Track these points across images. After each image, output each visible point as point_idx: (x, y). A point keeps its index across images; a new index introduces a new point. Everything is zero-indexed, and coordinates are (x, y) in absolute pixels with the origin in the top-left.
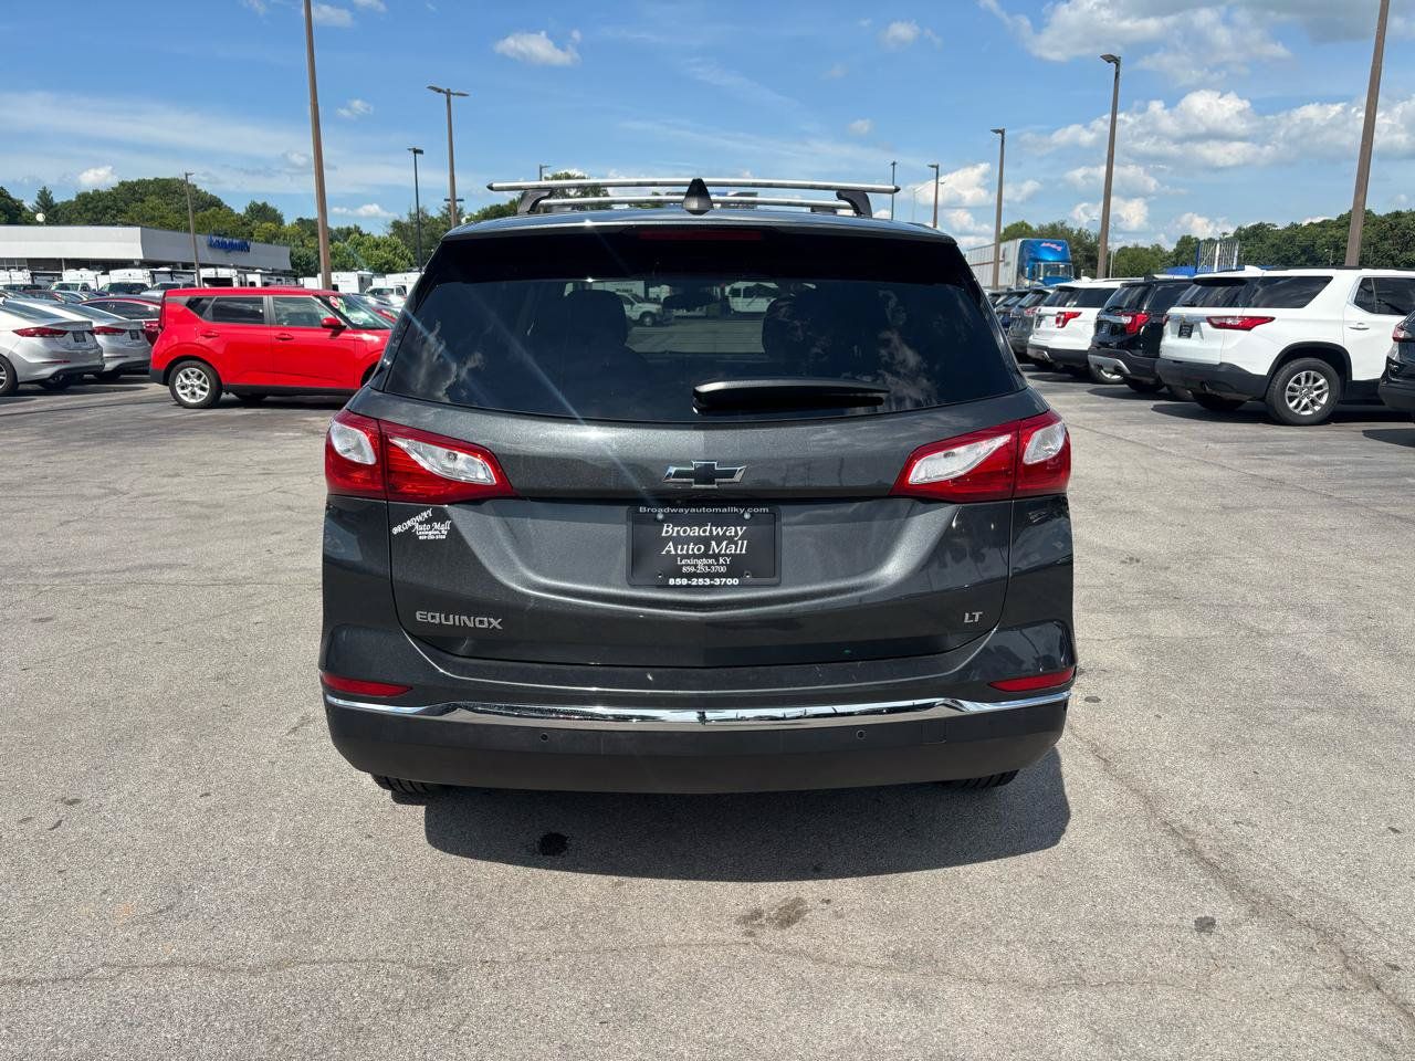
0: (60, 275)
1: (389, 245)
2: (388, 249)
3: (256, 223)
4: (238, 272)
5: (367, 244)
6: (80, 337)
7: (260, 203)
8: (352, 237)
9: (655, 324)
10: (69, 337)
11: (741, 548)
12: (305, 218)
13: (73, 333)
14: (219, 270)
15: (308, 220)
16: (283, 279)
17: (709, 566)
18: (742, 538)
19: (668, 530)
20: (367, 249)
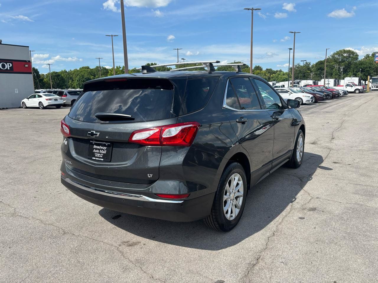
1: (287, 74)
2: (287, 75)
5: (281, 74)
7: (258, 66)
8: (278, 72)
9: (360, 92)
11: (105, 152)
17: (100, 155)
18: (105, 150)
19: (95, 147)
20: (281, 76)
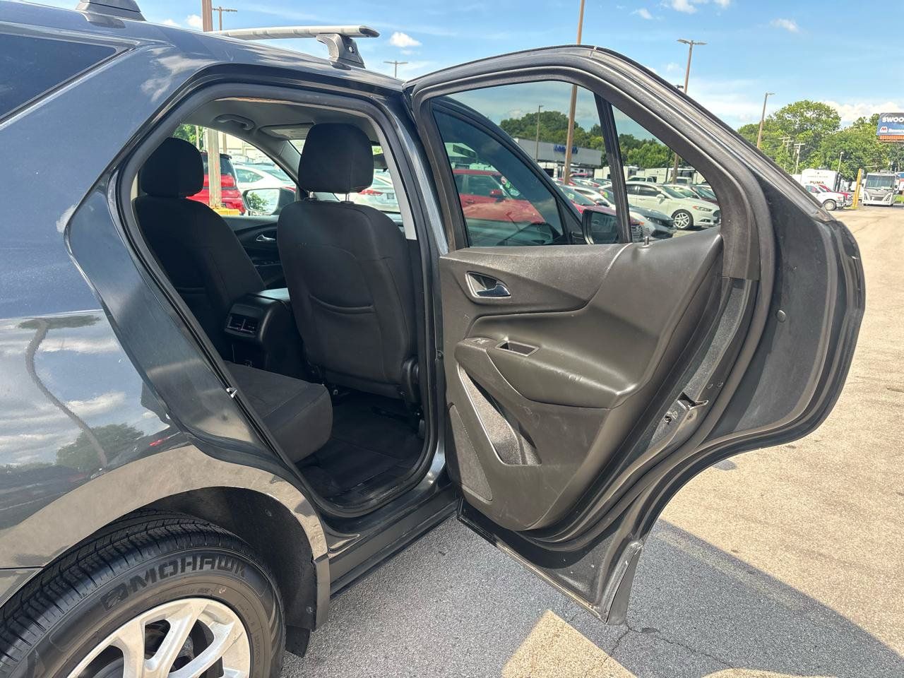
0: (469, 166)
3: (593, 137)
4: (559, 165)
5: (653, 150)
6: (390, 196)
9: (835, 209)
10: (384, 197)
12: (624, 134)
13: (387, 194)
14: (548, 164)
15: (626, 136)
16: (584, 170)
20: (652, 154)
